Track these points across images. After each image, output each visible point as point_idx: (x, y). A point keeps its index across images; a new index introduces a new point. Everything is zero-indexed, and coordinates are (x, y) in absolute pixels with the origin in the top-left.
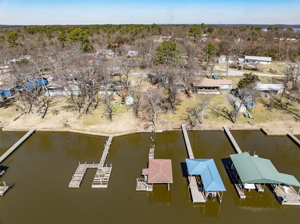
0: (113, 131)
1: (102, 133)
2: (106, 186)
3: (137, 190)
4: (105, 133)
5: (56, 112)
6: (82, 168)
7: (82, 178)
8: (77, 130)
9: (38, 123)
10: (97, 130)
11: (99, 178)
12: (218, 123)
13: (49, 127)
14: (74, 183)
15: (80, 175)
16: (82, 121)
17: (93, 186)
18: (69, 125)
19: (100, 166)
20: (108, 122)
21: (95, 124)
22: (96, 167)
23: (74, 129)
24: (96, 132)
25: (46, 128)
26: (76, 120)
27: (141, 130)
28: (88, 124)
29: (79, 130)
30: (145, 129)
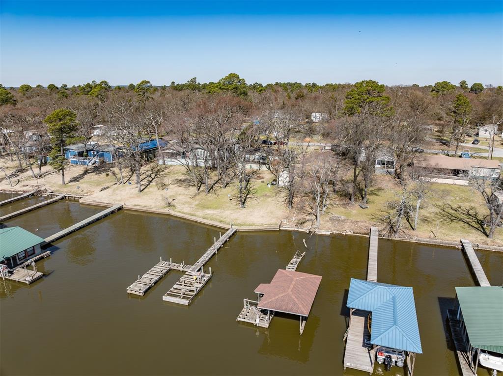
1: (221, 221)
3: (239, 319)
4: (225, 223)
5: (164, 186)
6: (161, 267)
7: (153, 281)
8: (183, 213)
9: (130, 198)
10: (214, 216)
11: (183, 287)
12: (451, 234)
13: (144, 204)
14: (137, 288)
15: (153, 277)
16: (197, 202)
17: (166, 298)
18: (174, 206)
19: (189, 270)
20: (238, 208)
21: (216, 208)
22: (185, 270)
24: (212, 220)
26: (189, 200)
27: (289, 226)
28: (204, 207)
29: (186, 214)
30: (297, 226)
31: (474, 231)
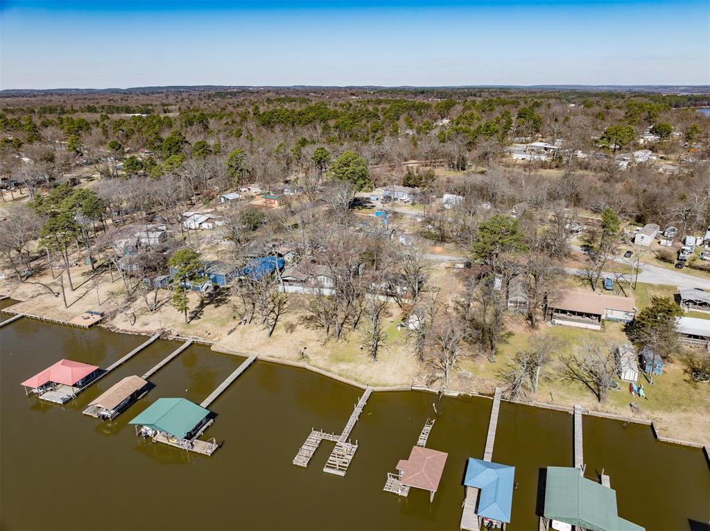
0: (374, 381)
1: (356, 380)
2: (342, 474)
3: (385, 489)
4: (360, 382)
5: (291, 328)
6: (315, 437)
7: (312, 453)
9: (262, 345)
10: (349, 373)
11: (336, 458)
13: (277, 355)
14: (301, 460)
15: (310, 448)
16: (329, 352)
17: (326, 470)
18: (307, 357)
19: (341, 440)
20: (370, 362)
21: (349, 361)
22: (335, 440)
23: (314, 366)
24: (347, 378)
25: (273, 357)
26: (320, 349)
27: (421, 386)
28: (337, 359)
29: (321, 368)
30: (427, 385)
31: (589, 393)
